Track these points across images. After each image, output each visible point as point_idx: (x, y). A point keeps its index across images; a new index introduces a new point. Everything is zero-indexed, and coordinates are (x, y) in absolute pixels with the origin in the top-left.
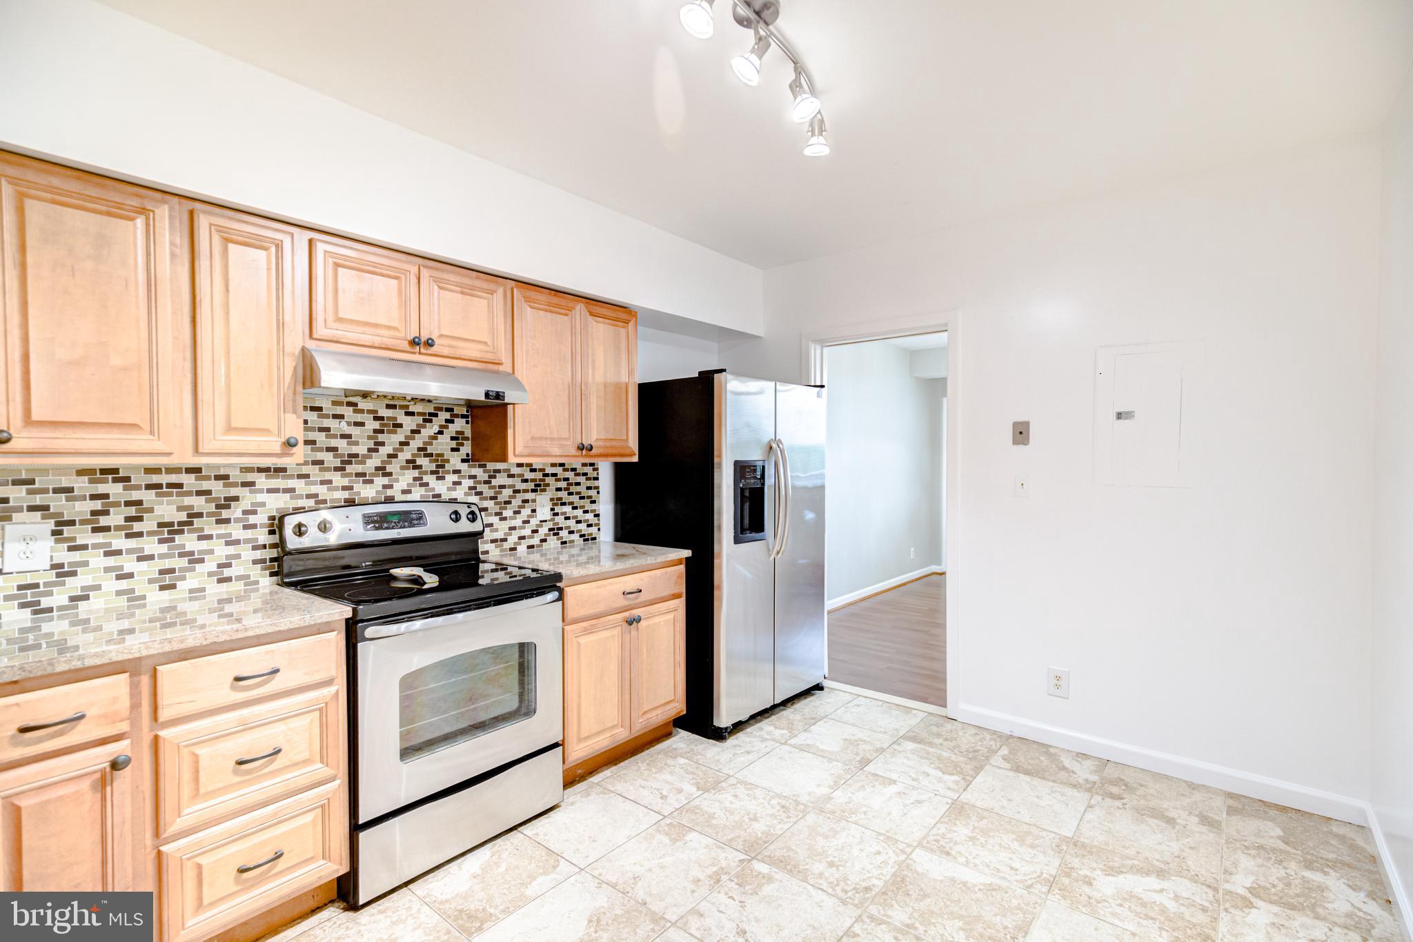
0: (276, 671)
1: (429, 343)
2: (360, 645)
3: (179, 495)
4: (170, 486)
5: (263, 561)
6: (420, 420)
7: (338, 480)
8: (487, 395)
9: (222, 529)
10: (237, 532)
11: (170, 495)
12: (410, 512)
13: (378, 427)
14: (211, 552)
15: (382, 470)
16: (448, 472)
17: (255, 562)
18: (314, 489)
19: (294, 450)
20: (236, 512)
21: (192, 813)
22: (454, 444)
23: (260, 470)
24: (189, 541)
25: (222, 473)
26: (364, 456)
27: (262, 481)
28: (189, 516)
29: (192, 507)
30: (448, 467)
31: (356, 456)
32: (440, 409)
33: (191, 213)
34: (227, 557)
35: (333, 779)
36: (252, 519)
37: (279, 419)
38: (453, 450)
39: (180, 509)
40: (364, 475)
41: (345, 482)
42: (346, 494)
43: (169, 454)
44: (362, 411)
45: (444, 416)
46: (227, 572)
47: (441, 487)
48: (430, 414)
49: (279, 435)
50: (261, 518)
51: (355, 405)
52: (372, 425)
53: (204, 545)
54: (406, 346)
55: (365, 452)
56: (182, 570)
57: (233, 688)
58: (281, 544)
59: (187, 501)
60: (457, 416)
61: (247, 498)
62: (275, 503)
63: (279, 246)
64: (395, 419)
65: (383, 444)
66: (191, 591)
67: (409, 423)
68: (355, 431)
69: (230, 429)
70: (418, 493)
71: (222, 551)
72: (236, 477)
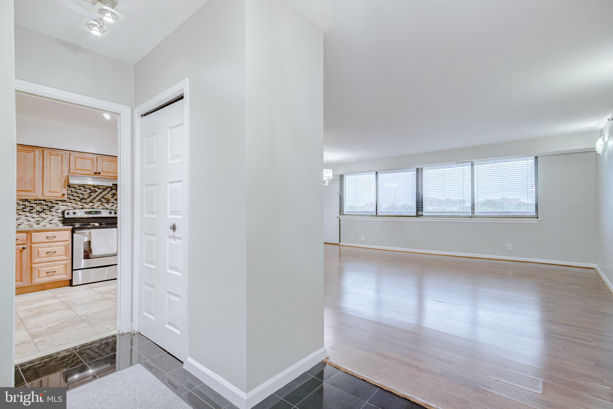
0: (55, 237)
1: (99, 173)
2: (74, 234)
3: (41, 205)
4: (39, 203)
5: (60, 220)
6: (102, 190)
7: (79, 203)
8: (113, 185)
9: (51, 213)
10: (54, 214)
11: (39, 205)
12: (98, 211)
13: (90, 192)
14: (48, 217)
15: (91, 202)
16: (110, 203)
17: (58, 220)
18: (73, 205)
19: (65, 196)
20: (54, 209)
21: (37, 260)
22: (112, 196)
23: (60, 201)
24: (43, 215)
25: (51, 201)
26: (86, 198)
27: (60, 203)
28: (43, 210)
29: (44, 208)
30: (110, 201)
31: (85, 198)
32: (108, 188)
33: (43, 150)
34: (52, 219)
35: (68, 260)
36: (58, 211)
37: (61, 190)
38: (112, 197)
39: (41, 208)
40: (86, 202)
41: (81, 204)
42: (81, 207)
43: (37, 196)
44: (86, 188)
45: (109, 189)
46: (51, 222)
47: (108, 206)
48: (105, 189)
49: (61, 193)
50: (60, 211)
51: (85, 187)
52: (89, 191)
53: (46, 216)
54: (93, 174)
55: (87, 197)
56: (41, 221)
57: (46, 239)
58: (64, 217)
59: (43, 207)
60: (113, 189)
61: (57, 206)
62: (63, 208)
63: (62, 155)
64: (95, 190)
65: (92, 196)
66: (43, 225)
67: (99, 191)
68: (84, 193)
69: (50, 192)
70: (101, 207)
71: (50, 218)
72: (54, 202)
